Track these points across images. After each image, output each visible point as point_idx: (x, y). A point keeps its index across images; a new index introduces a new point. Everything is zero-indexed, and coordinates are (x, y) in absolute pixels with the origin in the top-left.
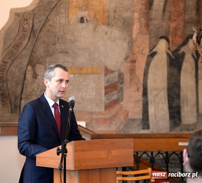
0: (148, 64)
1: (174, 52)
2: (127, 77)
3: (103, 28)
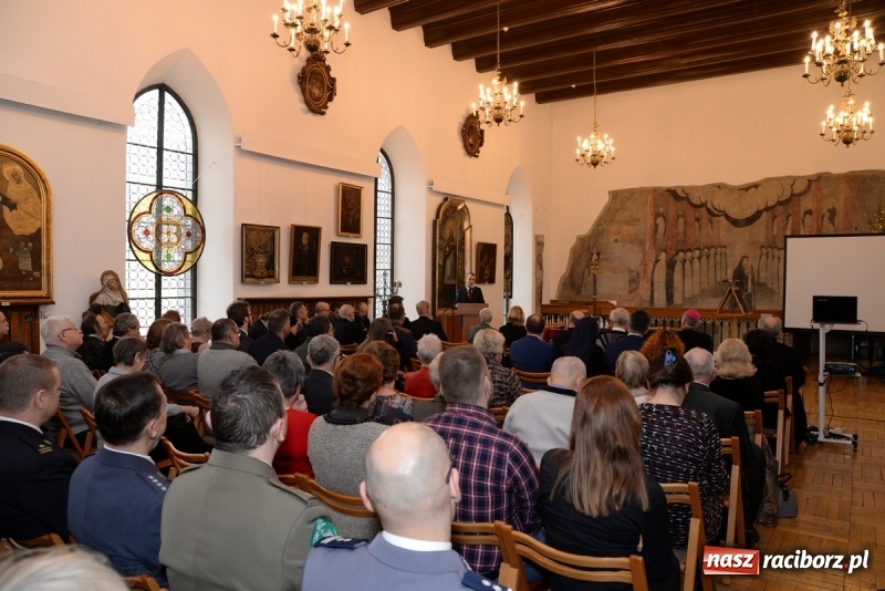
0: (654, 267)
1: (671, 260)
2: (642, 274)
3: (628, 245)
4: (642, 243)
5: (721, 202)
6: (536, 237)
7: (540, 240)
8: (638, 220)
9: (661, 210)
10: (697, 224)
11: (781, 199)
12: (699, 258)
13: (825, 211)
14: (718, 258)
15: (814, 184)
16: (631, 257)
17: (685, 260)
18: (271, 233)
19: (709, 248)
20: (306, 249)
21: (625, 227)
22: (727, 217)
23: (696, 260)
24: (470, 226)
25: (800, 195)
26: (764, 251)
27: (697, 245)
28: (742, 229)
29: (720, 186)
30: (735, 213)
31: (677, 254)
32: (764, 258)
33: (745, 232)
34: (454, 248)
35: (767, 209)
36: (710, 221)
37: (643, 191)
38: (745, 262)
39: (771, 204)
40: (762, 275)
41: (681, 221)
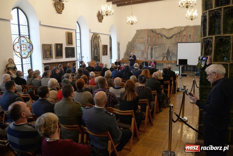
0: (148, 50)
1: (152, 48)
2: (145, 51)
4: (145, 44)
5: (164, 33)
6: (118, 42)
7: (119, 43)
8: (144, 38)
9: (149, 35)
10: (158, 38)
11: (178, 32)
12: (159, 47)
13: (188, 35)
14: (163, 47)
15: (186, 29)
16: (142, 47)
17: (155, 48)
18: (50, 46)
19: (161, 45)
20: (59, 49)
21: (140, 39)
22: (165, 37)
23: (158, 48)
24: (101, 41)
25: (183, 31)
26: (174, 45)
27: (158, 44)
28: (169, 40)
29: (164, 29)
30: (167, 36)
31: (153, 46)
32: (174, 47)
33: (170, 40)
34: (97, 47)
35: (175, 35)
36: (161, 38)
37: (145, 30)
38: (170, 48)
39: (176, 34)
40: (174, 51)
41: (154, 38)
